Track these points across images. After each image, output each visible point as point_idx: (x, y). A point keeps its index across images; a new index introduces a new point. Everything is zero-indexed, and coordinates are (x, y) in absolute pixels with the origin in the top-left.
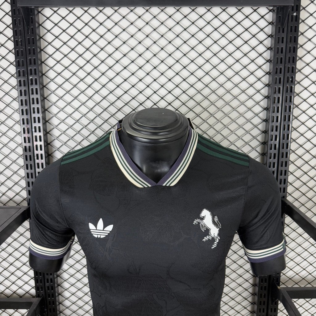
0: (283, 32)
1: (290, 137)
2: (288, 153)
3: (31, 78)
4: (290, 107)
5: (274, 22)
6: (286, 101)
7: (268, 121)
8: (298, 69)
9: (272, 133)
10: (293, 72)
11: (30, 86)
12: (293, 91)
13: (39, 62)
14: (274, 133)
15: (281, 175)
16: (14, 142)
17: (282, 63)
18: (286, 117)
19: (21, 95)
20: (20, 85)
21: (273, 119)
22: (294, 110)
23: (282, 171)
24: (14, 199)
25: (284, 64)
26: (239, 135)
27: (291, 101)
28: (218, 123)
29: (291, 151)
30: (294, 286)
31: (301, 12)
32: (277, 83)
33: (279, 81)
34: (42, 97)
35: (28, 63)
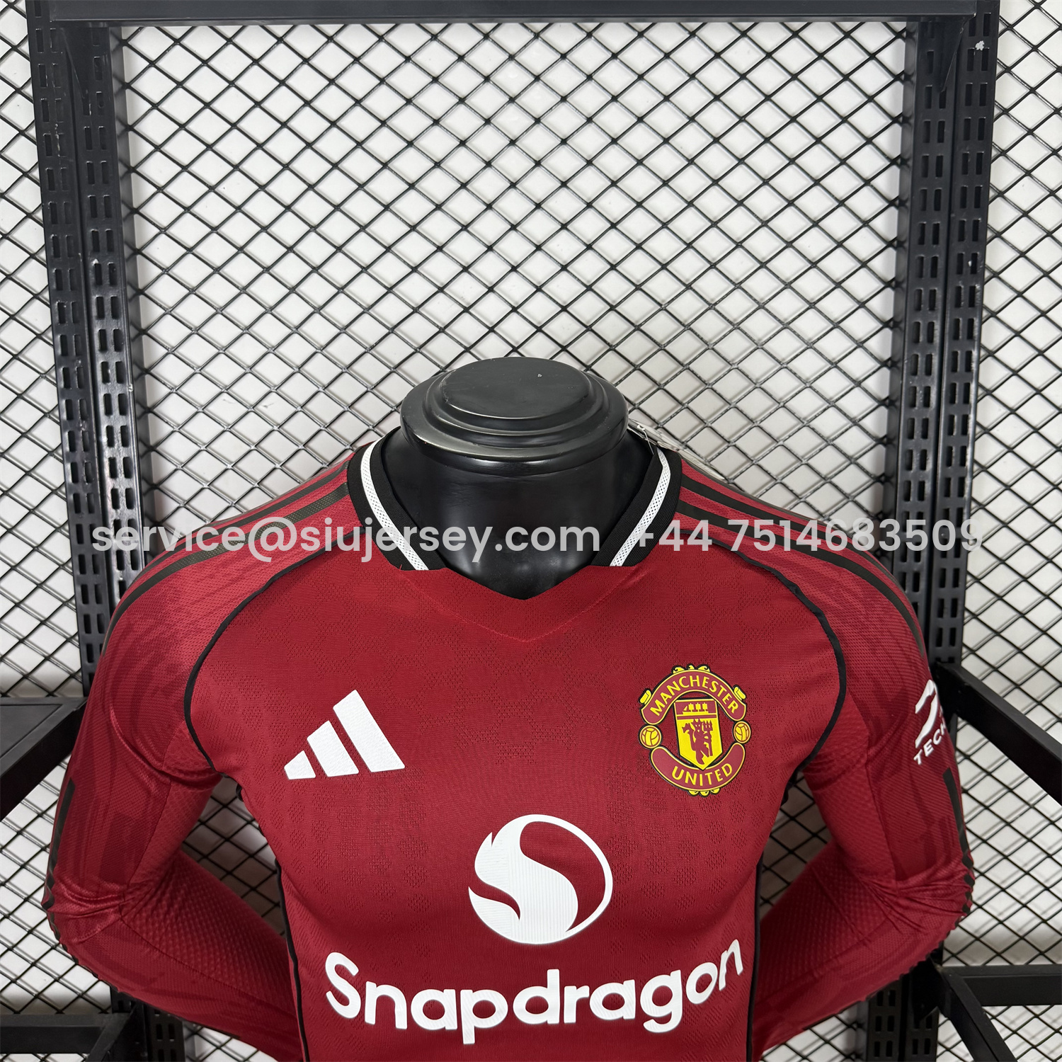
0: (942, 105)
1: (969, 457)
2: (965, 511)
3: (95, 261)
4: (969, 354)
5: (912, 75)
6: (956, 337)
7: (897, 404)
8: (993, 230)
9: (911, 444)
10: (975, 238)
11: (92, 289)
12: (978, 302)
13: (124, 211)
14: (917, 443)
15: (942, 584)
16: (37, 480)
17: (942, 208)
18: (957, 390)
19: (62, 321)
20: (59, 288)
21: (911, 397)
22: (981, 365)
23: (944, 571)
24: (36, 675)
25: (946, 213)
26: (800, 453)
27: (970, 336)
28: (727, 410)
29: (973, 505)
30: (990, 964)
31: (1002, 40)
32: (924, 274)
33: (929, 269)
34: (132, 328)
35: (87, 213)
